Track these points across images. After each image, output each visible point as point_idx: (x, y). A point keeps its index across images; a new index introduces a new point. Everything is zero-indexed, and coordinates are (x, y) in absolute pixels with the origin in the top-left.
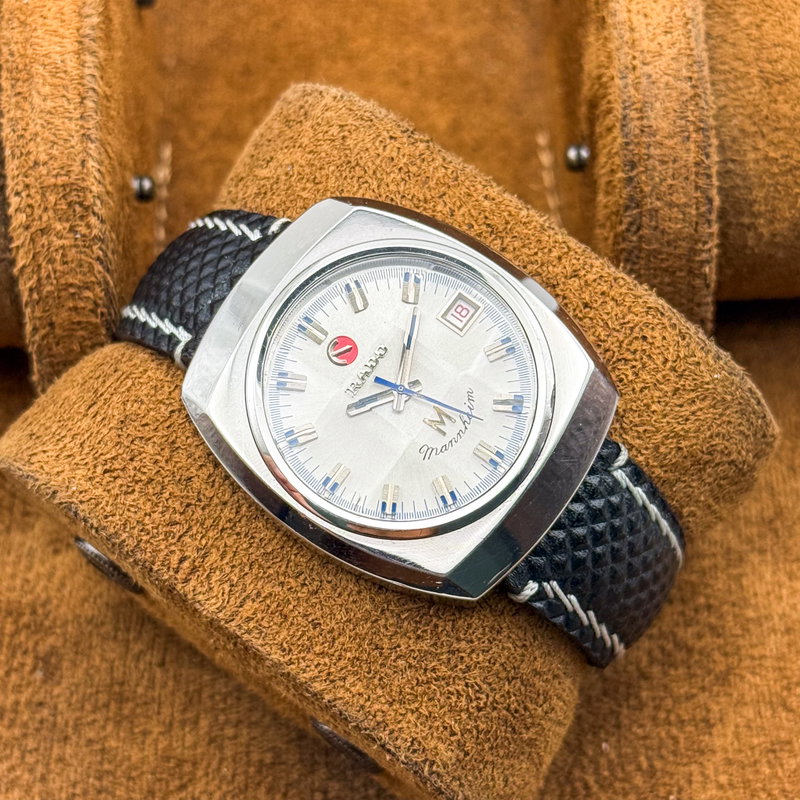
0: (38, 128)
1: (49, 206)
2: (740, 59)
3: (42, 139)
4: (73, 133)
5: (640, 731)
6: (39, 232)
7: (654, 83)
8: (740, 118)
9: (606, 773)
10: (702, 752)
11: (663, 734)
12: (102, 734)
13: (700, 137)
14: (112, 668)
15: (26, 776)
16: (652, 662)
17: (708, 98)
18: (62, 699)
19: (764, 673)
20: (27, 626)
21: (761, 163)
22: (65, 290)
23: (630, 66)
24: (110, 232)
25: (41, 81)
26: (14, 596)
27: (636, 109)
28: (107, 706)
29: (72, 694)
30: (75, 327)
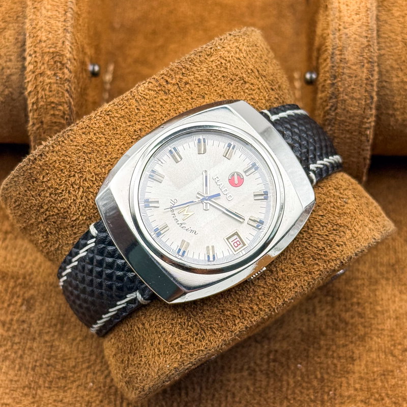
0: (43, 24)
1: (45, 62)
2: (393, 32)
3: (45, 30)
4: (60, 28)
5: (318, 360)
6: (39, 75)
7: (348, 38)
8: (391, 60)
9: (299, 378)
10: (348, 373)
11: (330, 362)
12: (52, 338)
13: (369, 65)
14: (60, 307)
15: (13, 355)
16: (327, 327)
17: (374, 48)
18: (34, 320)
19: (383, 337)
20: (21, 284)
21: (400, 83)
22: (50, 105)
23: (337, 29)
24: (74, 78)
25: (47, 3)
26: (15, 269)
27: (339, 50)
28: (55, 325)
29: (39, 318)
30: (53, 124)
